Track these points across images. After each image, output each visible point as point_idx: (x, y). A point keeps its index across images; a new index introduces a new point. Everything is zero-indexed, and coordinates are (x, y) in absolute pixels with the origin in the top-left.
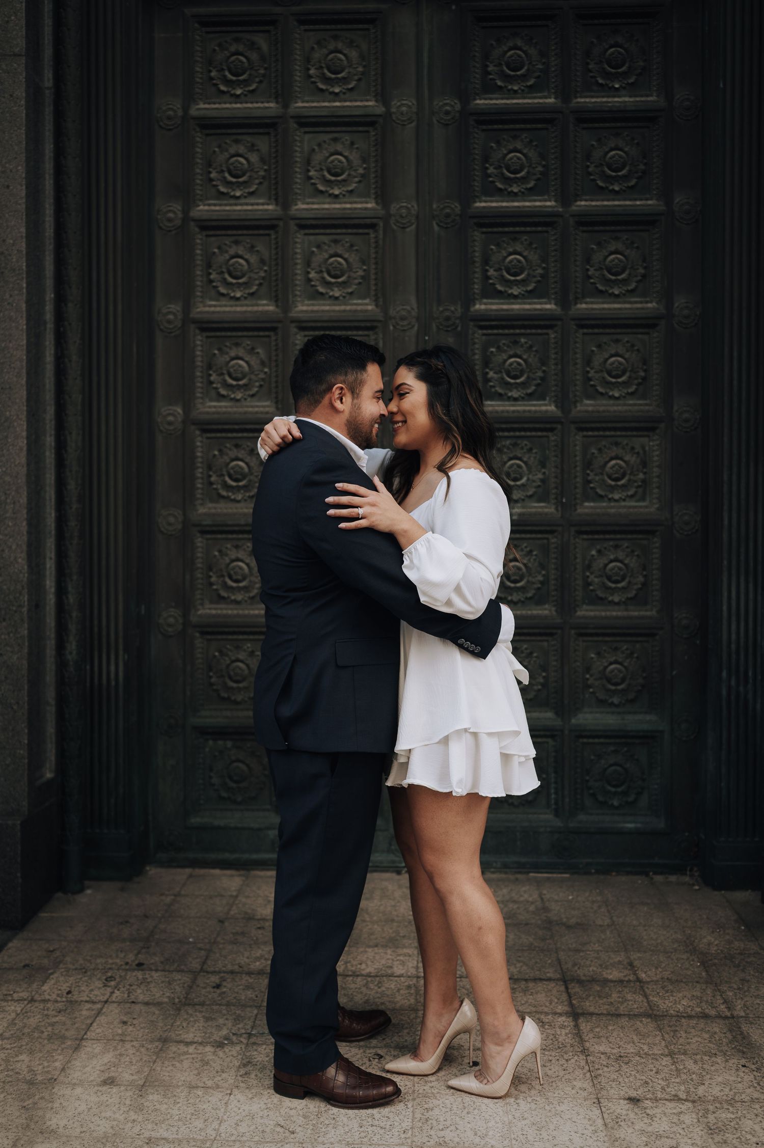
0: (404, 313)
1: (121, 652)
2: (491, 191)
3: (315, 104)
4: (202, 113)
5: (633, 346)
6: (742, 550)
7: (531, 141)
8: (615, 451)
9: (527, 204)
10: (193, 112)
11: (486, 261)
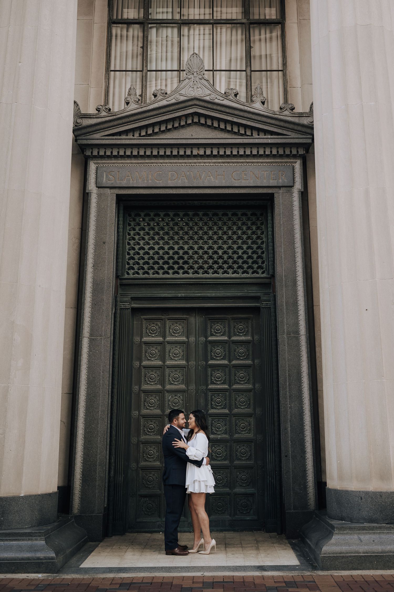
0: (192, 388)
1: (122, 475)
2: (212, 359)
3: (171, 339)
4: (145, 340)
5: (246, 396)
6: (271, 446)
7: (222, 347)
8: (243, 422)
9: (221, 362)
10: (143, 340)
11: (211, 376)
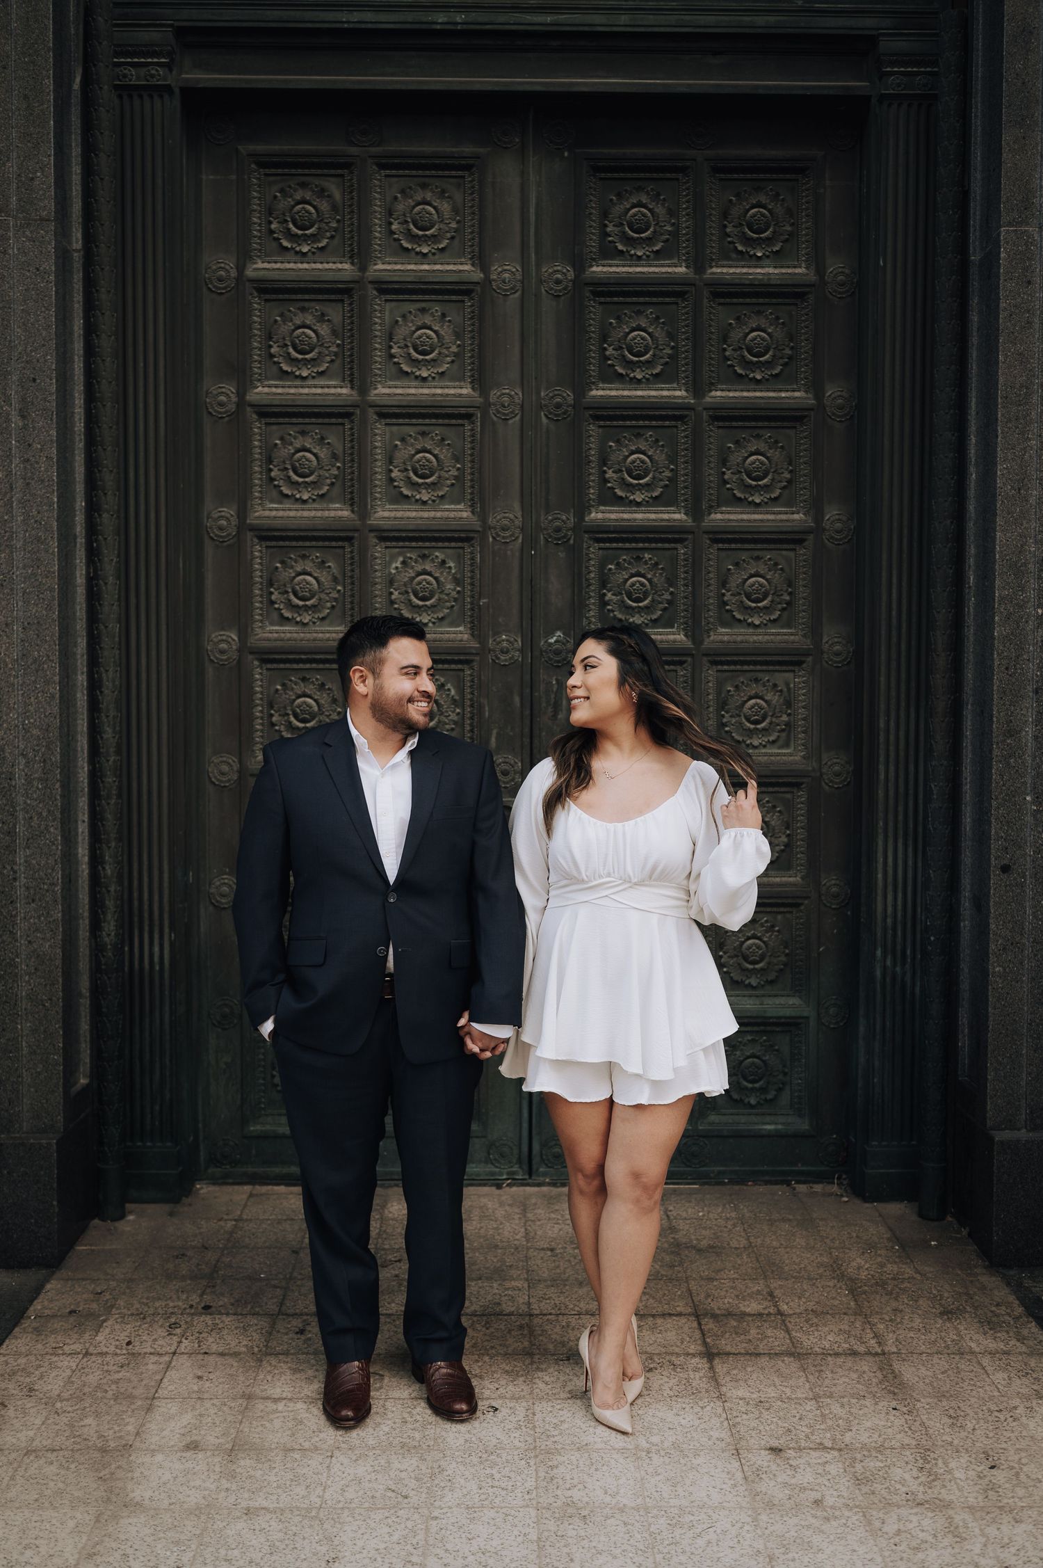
0: (506, 522)
1: (167, 930)
2: (610, 376)
3: (398, 267)
4: (262, 273)
5: (776, 564)
6: (901, 809)
7: (658, 318)
8: (754, 689)
9: (653, 393)
10: (249, 273)
11: (604, 461)
